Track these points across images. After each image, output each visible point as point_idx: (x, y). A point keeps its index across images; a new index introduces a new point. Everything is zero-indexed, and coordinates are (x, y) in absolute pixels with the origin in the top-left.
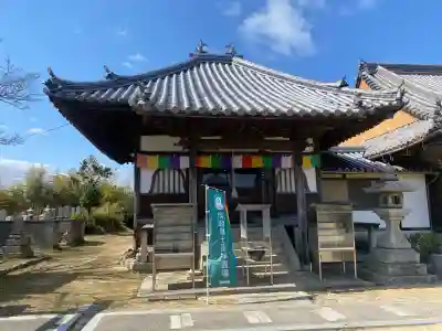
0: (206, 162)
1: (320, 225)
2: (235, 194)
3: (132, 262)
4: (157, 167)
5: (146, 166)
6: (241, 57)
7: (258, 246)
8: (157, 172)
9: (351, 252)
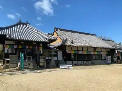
0: (20, 47)
1: (40, 59)
2: (26, 53)
3: (3, 67)
4: (9, 47)
5: (6, 47)
6: (29, 24)
7: (29, 63)
8: (9, 49)
9: (45, 64)
